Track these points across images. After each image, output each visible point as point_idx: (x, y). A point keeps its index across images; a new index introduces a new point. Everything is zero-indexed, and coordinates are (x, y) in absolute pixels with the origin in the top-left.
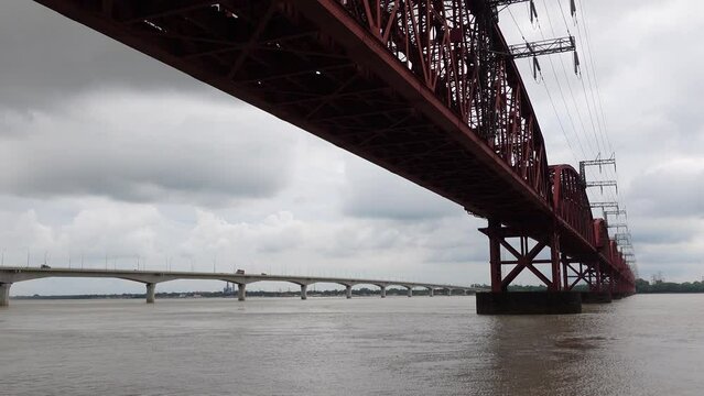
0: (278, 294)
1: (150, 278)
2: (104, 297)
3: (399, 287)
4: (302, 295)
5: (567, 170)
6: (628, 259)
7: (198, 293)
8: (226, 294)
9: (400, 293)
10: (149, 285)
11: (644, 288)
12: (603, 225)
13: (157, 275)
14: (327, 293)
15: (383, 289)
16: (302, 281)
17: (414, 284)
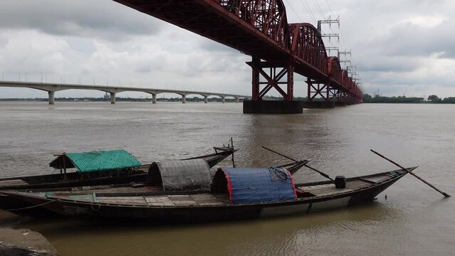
0: (140, 100)
1: (51, 88)
2: (23, 100)
3: (218, 97)
4: (154, 101)
5: (307, 26)
6: (357, 82)
7: (86, 99)
8: (105, 99)
9: (219, 100)
10: (50, 93)
11: (368, 100)
12: (336, 60)
13: (55, 86)
14: (172, 100)
15: (205, 97)
16: (154, 92)
17: (226, 95)
